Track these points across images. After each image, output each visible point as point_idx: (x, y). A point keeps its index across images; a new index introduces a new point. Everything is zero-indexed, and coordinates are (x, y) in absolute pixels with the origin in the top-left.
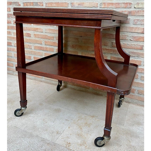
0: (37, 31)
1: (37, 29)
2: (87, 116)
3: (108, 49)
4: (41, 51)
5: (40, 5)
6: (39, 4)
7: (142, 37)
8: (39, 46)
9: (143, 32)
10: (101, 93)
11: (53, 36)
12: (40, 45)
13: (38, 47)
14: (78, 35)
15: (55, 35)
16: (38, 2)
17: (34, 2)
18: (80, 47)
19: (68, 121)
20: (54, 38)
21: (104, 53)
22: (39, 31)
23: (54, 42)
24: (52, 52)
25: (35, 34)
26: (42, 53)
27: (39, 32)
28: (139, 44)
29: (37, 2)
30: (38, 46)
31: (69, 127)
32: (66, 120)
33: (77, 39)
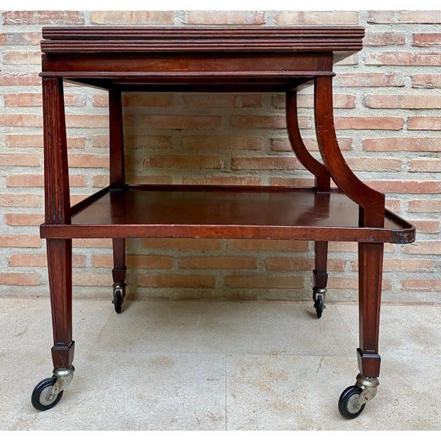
0: (19, 124)
1: (20, 117)
2: (258, 356)
3: (263, 158)
4: (34, 189)
5: (30, 42)
6: (27, 38)
7: (345, 118)
8: (26, 173)
9: (346, 105)
10: (250, 292)
11: (82, 136)
12: (31, 169)
13: (25, 178)
14: (170, 127)
15: (89, 131)
16: (23, 34)
17: (10, 34)
18: (178, 161)
19: (217, 380)
20: (87, 142)
21: (252, 171)
22: (30, 125)
23: (84, 156)
24: (79, 189)
25: (10, 137)
26: (37, 198)
27: (26, 129)
28: (342, 137)
29: (20, 34)
30: (22, 174)
31: (234, 396)
32: (208, 380)
33: (167, 138)
